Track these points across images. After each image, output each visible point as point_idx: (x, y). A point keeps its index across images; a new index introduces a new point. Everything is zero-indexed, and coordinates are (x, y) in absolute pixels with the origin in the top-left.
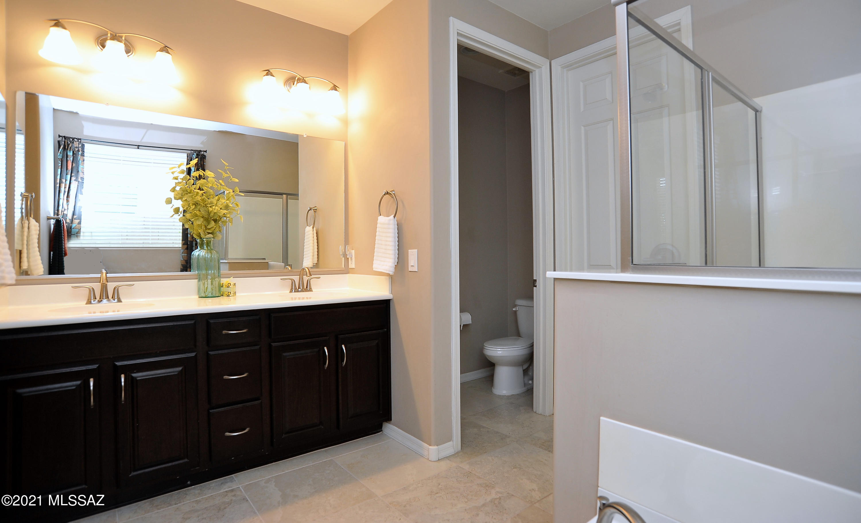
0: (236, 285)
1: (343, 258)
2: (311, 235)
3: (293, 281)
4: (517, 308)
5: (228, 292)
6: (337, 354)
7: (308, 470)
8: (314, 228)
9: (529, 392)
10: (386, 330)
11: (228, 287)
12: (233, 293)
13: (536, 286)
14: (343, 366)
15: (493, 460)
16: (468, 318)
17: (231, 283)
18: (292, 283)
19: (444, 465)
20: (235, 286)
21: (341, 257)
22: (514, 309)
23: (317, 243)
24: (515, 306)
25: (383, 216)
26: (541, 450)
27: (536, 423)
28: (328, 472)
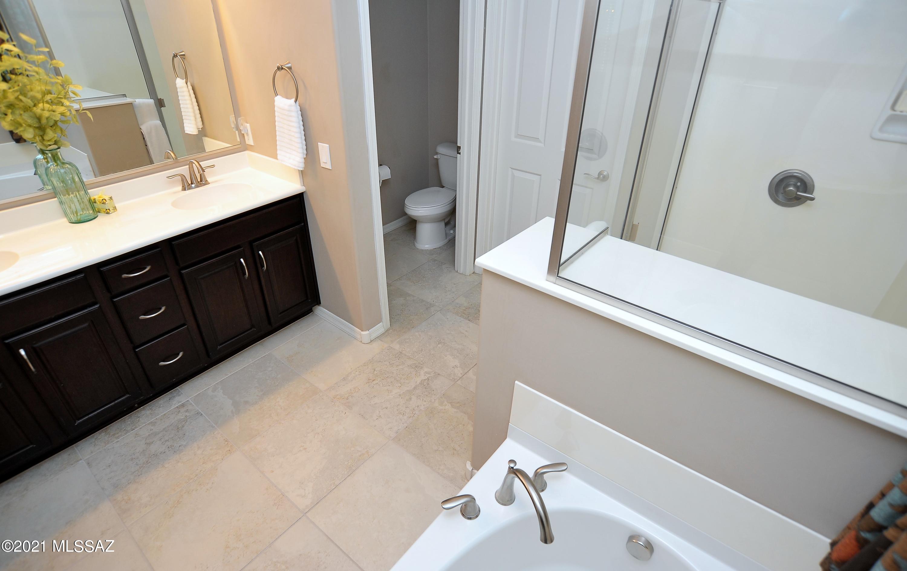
0: (113, 198)
1: (237, 132)
2: (186, 94)
3: (183, 177)
4: (439, 156)
5: (106, 210)
6: (255, 262)
7: (250, 369)
8: (189, 83)
9: (451, 243)
10: (303, 224)
11: (103, 204)
12: (113, 209)
13: (460, 154)
14: (264, 271)
15: (420, 336)
16: (387, 173)
17: (105, 198)
18: (182, 180)
19: (377, 347)
20: (112, 201)
21: (234, 130)
22: (435, 157)
23: (197, 102)
24: (437, 153)
25: (280, 95)
26: (462, 319)
27: (458, 285)
28: (270, 369)
